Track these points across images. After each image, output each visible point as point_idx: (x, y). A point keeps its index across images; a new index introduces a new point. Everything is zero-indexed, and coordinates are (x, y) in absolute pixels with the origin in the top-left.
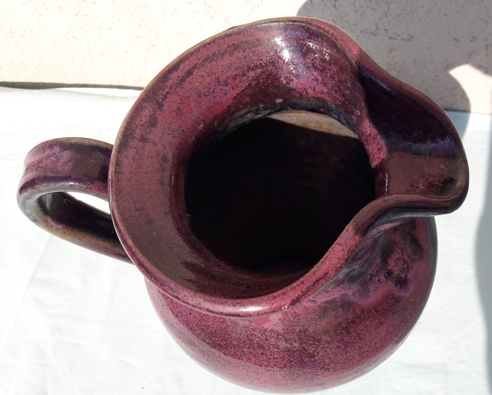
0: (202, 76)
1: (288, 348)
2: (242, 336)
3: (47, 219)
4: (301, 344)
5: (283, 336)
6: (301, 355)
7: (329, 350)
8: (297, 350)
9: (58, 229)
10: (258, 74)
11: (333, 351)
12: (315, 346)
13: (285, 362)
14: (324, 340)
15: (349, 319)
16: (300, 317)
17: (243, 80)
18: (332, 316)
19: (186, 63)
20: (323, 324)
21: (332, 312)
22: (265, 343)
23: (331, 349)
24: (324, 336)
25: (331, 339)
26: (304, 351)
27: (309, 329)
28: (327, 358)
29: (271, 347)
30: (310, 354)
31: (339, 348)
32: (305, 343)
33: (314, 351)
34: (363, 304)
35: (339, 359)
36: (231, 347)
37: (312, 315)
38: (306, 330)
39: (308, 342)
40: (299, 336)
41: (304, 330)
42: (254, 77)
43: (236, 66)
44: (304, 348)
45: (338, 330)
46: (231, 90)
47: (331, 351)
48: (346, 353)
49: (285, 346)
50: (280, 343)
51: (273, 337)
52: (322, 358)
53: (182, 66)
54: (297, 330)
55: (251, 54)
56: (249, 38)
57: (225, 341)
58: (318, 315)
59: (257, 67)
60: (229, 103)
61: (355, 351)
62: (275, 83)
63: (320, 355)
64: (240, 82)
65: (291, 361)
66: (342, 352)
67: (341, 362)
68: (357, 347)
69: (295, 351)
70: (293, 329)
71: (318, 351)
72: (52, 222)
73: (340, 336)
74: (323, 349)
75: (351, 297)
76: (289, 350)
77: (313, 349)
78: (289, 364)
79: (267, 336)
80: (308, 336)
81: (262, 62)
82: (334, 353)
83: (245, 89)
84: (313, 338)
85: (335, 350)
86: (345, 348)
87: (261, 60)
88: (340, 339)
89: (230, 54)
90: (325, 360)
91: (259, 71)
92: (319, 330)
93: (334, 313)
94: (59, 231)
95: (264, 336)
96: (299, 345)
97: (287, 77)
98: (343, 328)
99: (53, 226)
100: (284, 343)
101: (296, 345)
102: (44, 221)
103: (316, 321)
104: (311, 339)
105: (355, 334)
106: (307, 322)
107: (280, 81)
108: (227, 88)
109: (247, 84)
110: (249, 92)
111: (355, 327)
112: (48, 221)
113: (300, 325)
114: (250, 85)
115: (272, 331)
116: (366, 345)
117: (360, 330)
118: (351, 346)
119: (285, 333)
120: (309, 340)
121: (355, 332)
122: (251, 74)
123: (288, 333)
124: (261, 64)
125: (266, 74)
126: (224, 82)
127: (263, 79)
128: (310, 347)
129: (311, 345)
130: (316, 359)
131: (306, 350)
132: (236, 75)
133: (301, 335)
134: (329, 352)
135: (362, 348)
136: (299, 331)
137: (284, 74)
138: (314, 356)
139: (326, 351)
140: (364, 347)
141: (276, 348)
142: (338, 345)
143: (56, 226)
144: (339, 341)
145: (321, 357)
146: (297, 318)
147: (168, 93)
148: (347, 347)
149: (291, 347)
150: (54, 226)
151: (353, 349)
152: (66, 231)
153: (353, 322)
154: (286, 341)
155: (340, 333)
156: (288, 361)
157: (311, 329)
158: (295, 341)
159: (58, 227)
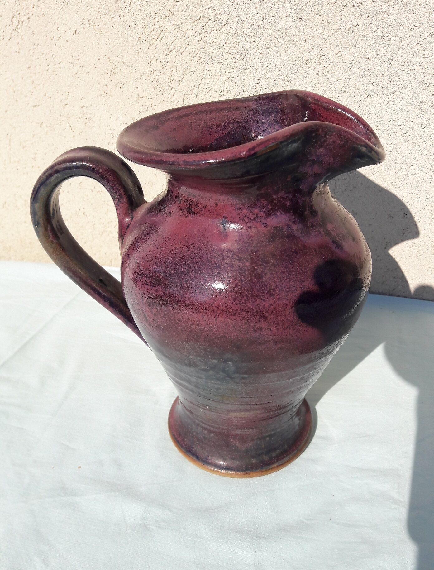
0: (195, 119)
1: (240, 267)
2: (203, 259)
3: (47, 226)
4: (252, 263)
5: (237, 255)
6: (251, 274)
7: (275, 273)
8: (248, 269)
9: (52, 242)
10: (235, 128)
11: (279, 275)
12: (263, 267)
13: (237, 281)
14: (271, 263)
15: (293, 249)
16: (253, 238)
17: (224, 129)
18: (279, 242)
19: (185, 110)
20: (271, 247)
21: (279, 239)
22: (222, 263)
23: (277, 273)
24: (272, 259)
25: (277, 263)
26: (254, 271)
27: (260, 250)
28: (273, 282)
29: (226, 266)
30: (259, 274)
31: (284, 274)
32: (255, 263)
33: (262, 272)
34: (305, 241)
35: (283, 285)
36: (192, 271)
37: (262, 239)
38: (257, 252)
39: (258, 262)
40: (251, 256)
41: (256, 250)
42: (232, 128)
43: (220, 119)
44: (254, 267)
45: (283, 256)
46: (215, 133)
47: (276, 274)
48: (290, 281)
49: (238, 265)
50: (234, 262)
51: (229, 257)
52: (269, 280)
53: (181, 111)
54: (250, 251)
55: (231, 115)
56: (231, 106)
57: (188, 267)
58: (268, 239)
59: (235, 123)
60: (212, 142)
61: (298, 282)
62: (247, 135)
63: (267, 277)
64: (222, 129)
65: (242, 280)
66: (286, 279)
67: (284, 289)
68: (299, 278)
69: (245, 270)
70: (247, 249)
71: (265, 272)
72: (50, 233)
73: (284, 262)
74: (270, 271)
75: (296, 232)
76: (241, 269)
77: (261, 270)
78: (240, 284)
79: (224, 256)
80: (258, 257)
81: (238, 120)
82: (279, 278)
83: (225, 135)
84: (262, 259)
85: (280, 275)
86: (289, 275)
87: (239, 119)
88: (285, 265)
89: (217, 112)
90: (271, 284)
91: (236, 125)
92: (267, 252)
93: (280, 240)
94: (53, 245)
95: (222, 256)
96: (250, 265)
97: (256, 131)
98: (288, 255)
99: (49, 238)
100: (238, 262)
101: (248, 264)
102: (45, 228)
103: (265, 244)
104: (261, 259)
105: (298, 264)
106: (258, 244)
107: (250, 134)
108: (212, 131)
109: (226, 132)
110: (227, 138)
111: (298, 258)
112: (47, 228)
113: (252, 246)
114: (228, 134)
115: (229, 250)
116: (307, 279)
117: (302, 262)
118: (294, 275)
119: (239, 253)
120: (258, 260)
121: (297, 263)
122: (230, 126)
123: (242, 252)
124: (238, 121)
125: (241, 128)
126: (210, 127)
127: (238, 131)
128: (259, 267)
129: (260, 265)
130: (263, 280)
131: (255, 270)
132: (220, 125)
133: (252, 256)
134: (275, 275)
135: (304, 281)
136: (251, 251)
137: (254, 129)
138: (262, 277)
139: (272, 274)
140: (305, 282)
141: (230, 267)
142: (283, 271)
143: (52, 239)
144: (283, 266)
145: (267, 279)
146: (250, 240)
147: (169, 119)
148: (291, 276)
149: (243, 266)
150: (51, 238)
151: (295, 279)
152: (59, 248)
153: (296, 252)
154: (240, 260)
155: (285, 259)
156: (239, 280)
157: (261, 251)
158: (247, 261)
159: (53, 240)
